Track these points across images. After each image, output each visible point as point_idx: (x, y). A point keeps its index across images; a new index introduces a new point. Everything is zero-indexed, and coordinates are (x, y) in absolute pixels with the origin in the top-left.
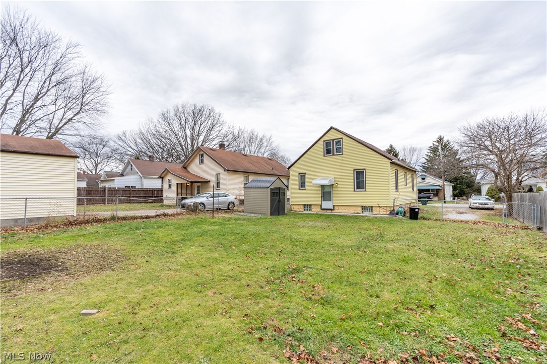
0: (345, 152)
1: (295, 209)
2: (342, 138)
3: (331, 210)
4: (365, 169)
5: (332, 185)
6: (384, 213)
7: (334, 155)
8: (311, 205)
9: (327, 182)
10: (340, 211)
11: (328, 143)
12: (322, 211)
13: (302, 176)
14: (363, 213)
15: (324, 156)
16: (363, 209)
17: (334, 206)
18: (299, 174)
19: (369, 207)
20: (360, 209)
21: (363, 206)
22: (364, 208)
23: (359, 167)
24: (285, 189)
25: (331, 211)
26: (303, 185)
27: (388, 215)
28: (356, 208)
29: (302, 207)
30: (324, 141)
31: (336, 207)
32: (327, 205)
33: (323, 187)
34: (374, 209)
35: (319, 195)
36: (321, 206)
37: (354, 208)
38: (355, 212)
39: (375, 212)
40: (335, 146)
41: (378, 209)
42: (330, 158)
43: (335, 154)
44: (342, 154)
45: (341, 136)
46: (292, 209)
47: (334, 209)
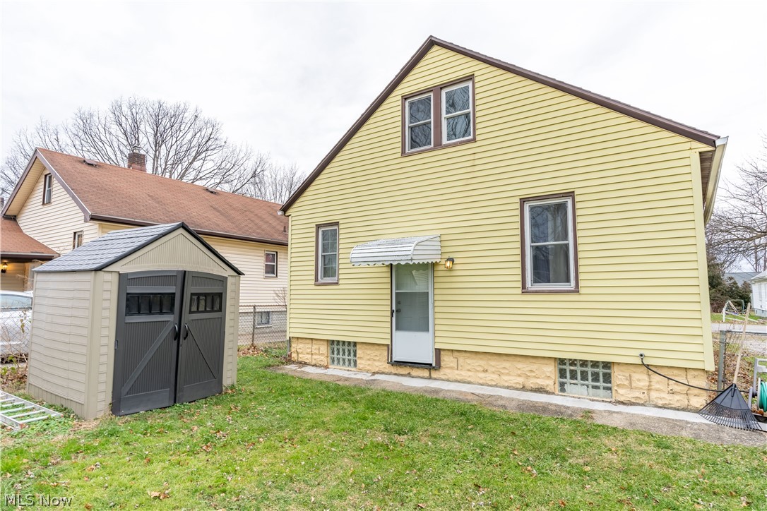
0: (483, 126)
1: (303, 358)
2: (470, 78)
3: (428, 366)
4: (571, 194)
5: (434, 265)
6: (676, 400)
7: (439, 145)
8: (355, 344)
9: (409, 250)
10: (464, 374)
11: (419, 105)
12: (394, 370)
13: (328, 235)
14: (562, 389)
15: (403, 153)
16: (562, 374)
17: (438, 352)
18: (318, 227)
19: (595, 364)
20: (551, 370)
21: (562, 361)
22: (569, 369)
23: (546, 184)
24: (223, 280)
25: (426, 373)
26: (327, 268)
27: (698, 411)
28: (534, 366)
29: (324, 349)
30: (405, 98)
31: (447, 360)
32: (413, 346)
33: (398, 271)
34: (618, 376)
35: (384, 305)
36: (389, 348)
37: (524, 366)
38: (531, 383)
39: (623, 394)
40: (444, 115)
41: (641, 378)
42: (427, 160)
43: (445, 141)
44: (474, 140)
45: (467, 66)
46: (294, 355)
47: (438, 366)
